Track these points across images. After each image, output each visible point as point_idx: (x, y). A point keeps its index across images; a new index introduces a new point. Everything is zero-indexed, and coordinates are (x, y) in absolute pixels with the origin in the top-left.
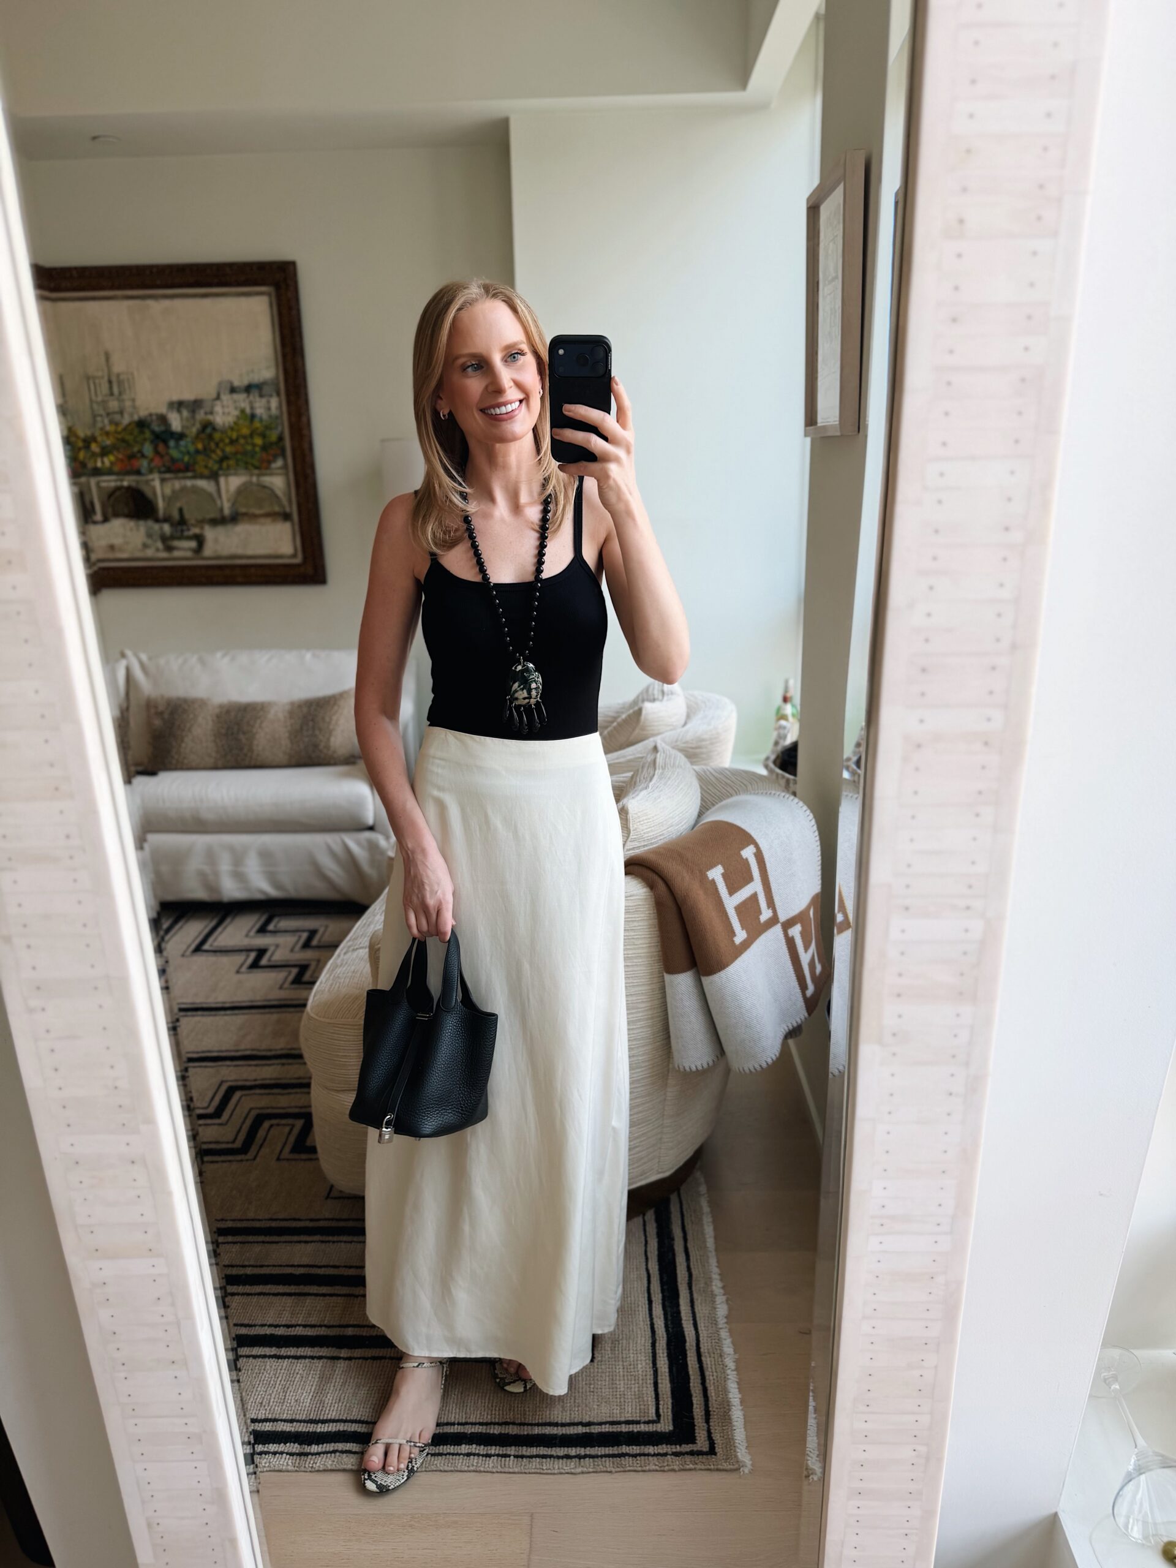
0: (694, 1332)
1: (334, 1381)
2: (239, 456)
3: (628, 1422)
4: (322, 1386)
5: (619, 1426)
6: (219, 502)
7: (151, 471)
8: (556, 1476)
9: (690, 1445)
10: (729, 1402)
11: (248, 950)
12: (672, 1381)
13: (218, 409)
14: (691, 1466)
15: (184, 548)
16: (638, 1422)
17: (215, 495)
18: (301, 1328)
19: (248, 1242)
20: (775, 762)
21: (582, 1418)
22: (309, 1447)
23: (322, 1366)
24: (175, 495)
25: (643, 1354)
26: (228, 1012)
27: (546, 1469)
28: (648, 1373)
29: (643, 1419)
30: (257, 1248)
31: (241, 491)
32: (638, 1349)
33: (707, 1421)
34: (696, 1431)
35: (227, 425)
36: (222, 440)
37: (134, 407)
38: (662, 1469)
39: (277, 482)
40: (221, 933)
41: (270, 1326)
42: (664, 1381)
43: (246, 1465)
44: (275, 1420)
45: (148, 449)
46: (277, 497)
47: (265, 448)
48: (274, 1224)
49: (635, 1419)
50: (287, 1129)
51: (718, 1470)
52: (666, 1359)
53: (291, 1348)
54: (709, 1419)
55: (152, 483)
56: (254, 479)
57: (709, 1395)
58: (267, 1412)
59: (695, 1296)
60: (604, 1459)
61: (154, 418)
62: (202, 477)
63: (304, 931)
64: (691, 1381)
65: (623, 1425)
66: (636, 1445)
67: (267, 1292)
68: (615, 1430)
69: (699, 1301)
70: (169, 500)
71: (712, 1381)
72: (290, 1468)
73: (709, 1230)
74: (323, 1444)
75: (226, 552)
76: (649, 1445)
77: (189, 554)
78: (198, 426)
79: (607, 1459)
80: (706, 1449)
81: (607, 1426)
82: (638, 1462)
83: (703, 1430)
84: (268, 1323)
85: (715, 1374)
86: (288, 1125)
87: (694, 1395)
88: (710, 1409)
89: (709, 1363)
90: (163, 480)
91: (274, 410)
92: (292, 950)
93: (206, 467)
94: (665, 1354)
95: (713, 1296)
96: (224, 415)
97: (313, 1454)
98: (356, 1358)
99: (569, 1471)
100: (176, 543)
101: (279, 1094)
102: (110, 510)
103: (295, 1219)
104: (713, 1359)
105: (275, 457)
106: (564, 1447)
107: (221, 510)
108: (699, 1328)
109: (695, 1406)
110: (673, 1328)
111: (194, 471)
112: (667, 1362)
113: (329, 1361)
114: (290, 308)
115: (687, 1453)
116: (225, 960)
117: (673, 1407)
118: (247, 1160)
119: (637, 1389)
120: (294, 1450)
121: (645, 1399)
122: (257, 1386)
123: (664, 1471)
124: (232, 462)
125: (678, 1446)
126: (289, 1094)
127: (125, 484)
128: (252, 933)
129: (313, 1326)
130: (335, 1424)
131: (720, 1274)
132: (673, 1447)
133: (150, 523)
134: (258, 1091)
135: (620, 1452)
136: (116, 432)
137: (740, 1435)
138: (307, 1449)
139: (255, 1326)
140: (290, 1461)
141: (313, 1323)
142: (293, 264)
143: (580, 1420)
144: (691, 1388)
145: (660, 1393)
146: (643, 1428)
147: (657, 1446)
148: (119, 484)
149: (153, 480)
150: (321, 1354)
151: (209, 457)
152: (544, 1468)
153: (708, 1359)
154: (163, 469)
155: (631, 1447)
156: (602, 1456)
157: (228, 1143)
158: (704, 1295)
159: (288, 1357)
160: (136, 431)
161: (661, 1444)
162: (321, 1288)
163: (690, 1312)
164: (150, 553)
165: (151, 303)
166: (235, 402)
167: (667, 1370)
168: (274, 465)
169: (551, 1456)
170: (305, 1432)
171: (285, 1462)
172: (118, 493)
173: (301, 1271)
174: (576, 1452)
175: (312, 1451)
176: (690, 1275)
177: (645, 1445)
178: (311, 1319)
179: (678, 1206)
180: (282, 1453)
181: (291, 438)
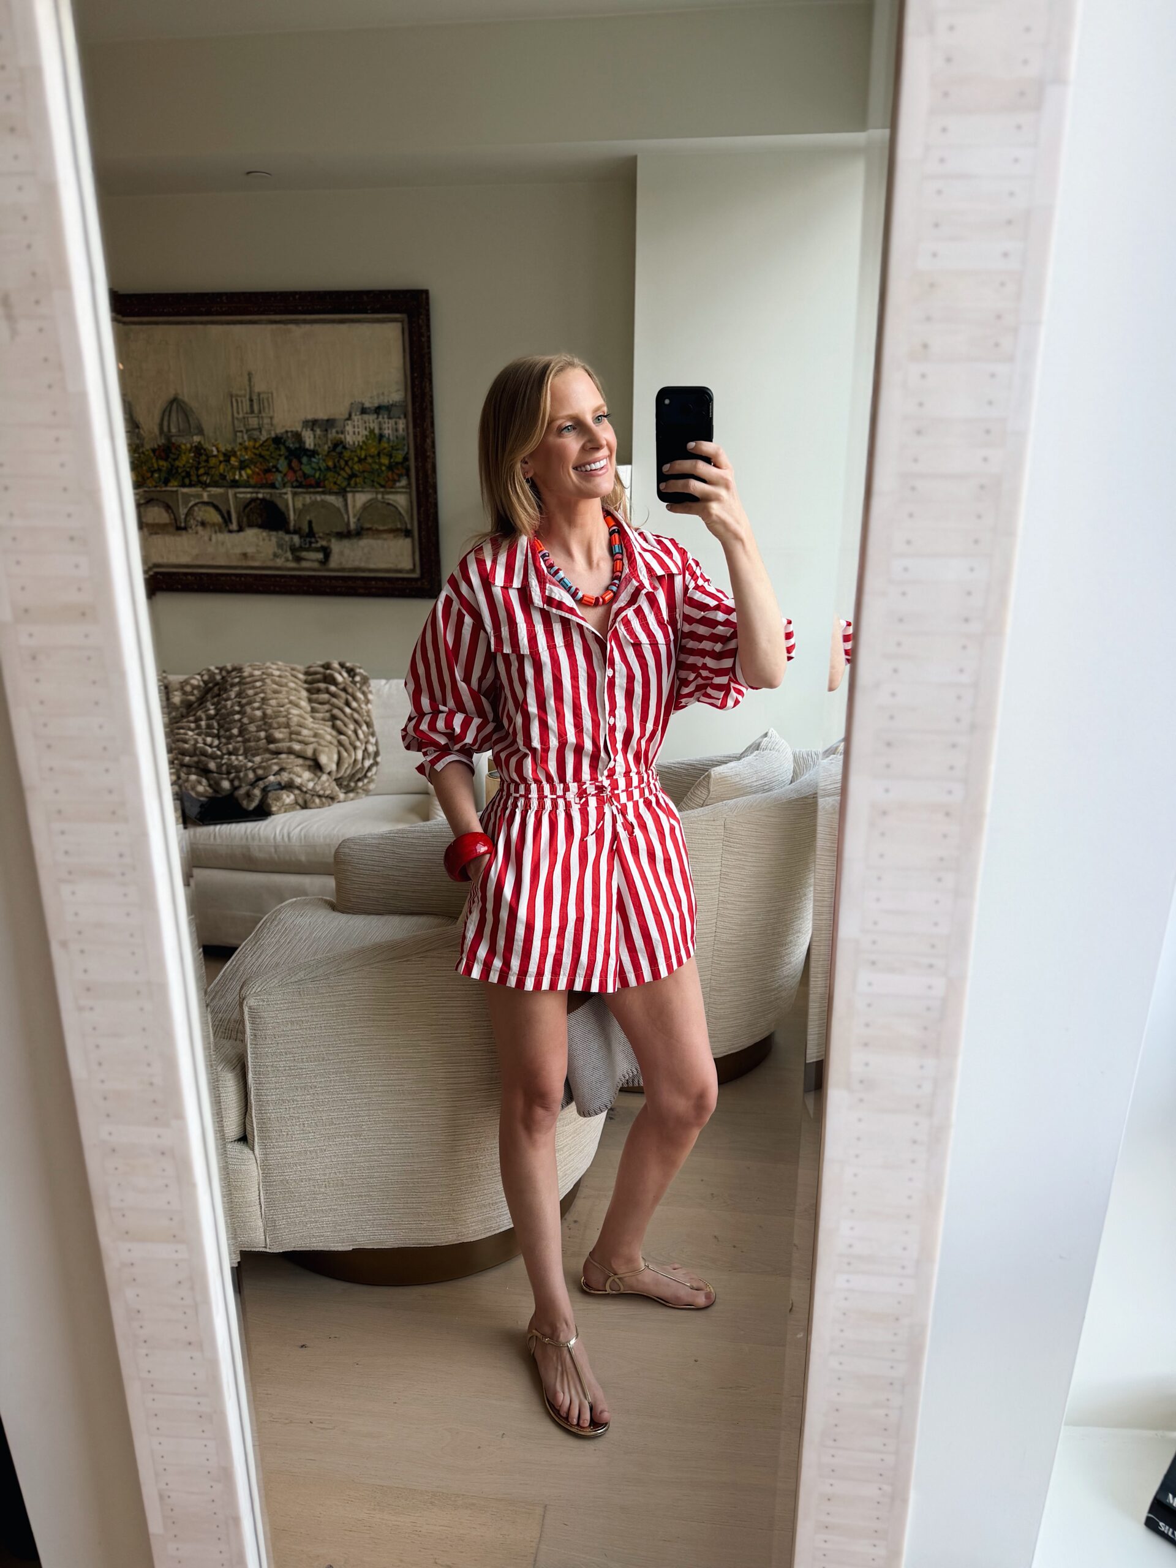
6: (345, 517)
7: (284, 486)
13: (349, 428)
15: (312, 559)
17: (342, 509)
24: (306, 508)
31: (365, 507)
35: (356, 443)
36: (351, 458)
37: (272, 425)
39: (401, 500)
45: (282, 465)
46: (400, 513)
47: (390, 468)
55: (286, 497)
56: (380, 496)
61: (289, 434)
62: (331, 493)
70: (300, 513)
75: (349, 565)
77: (316, 565)
78: (329, 444)
90: (295, 494)
91: (401, 432)
93: (335, 483)
96: (354, 434)
100: (304, 554)
102: (245, 521)
105: (400, 476)
107: (348, 524)
111: (324, 487)
114: (421, 337)
124: (359, 480)
127: (260, 496)
133: (281, 534)
136: (254, 447)
142: (426, 292)
148: (254, 495)
149: (286, 493)
154: (295, 484)
160: (273, 446)
164: (279, 562)
165: (292, 327)
166: (365, 422)
168: (398, 484)
172: (253, 504)
181: (416, 459)
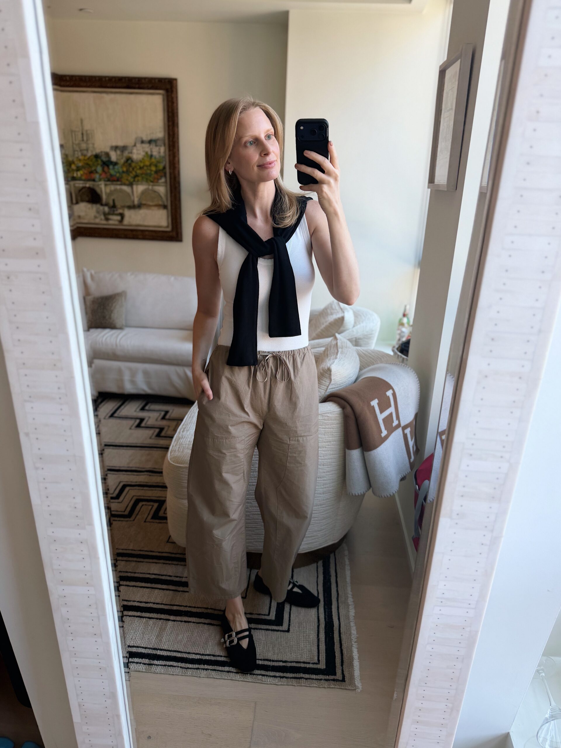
0: (338, 622)
1: (166, 631)
2: (143, 176)
3: (304, 663)
4: (160, 633)
5: (300, 664)
6: (132, 198)
7: (100, 180)
8: (269, 685)
9: (333, 676)
10: (353, 657)
11: (136, 418)
12: (326, 645)
13: (135, 151)
14: (333, 686)
15: (114, 219)
16: (309, 663)
17: (131, 193)
18: (152, 604)
19: (129, 561)
20: (397, 349)
21: (282, 659)
22: (153, 661)
23: (161, 623)
24: (111, 193)
25: (313, 631)
26: (125, 448)
27: (264, 681)
28: (315, 640)
29: (311, 662)
30: (133, 564)
31: (143, 193)
32: (311, 628)
33: (342, 665)
34: (337, 670)
35: (138, 159)
36: (136, 167)
37: (94, 148)
38: (319, 686)
39: (162, 189)
40: (123, 409)
41: (138, 602)
42: (322, 645)
43: (124, 667)
44: (137, 647)
45: (99, 169)
46: (161, 197)
47: (156, 172)
48: (141, 553)
49: (307, 661)
50: (150, 507)
51: (346, 689)
52: (324, 634)
53: (147, 613)
54: (343, 664)
55: (101, 186)
56: (150, 187)
57: (343, 653)
58: (135, 643)
59: (340, 605)
60: (292, 679)
61: (103, 153)
62: (125, 184)
63: (162, 411)
64: (335, 646)
65: (302, 664)
66: (308, 674)
67: (137, 585)
68: (298, 666)
69: (342, 607)
70: (109, 195)
71: (345, 647)
72: (144, 670)
73: (348, 573)
74: (160, 661)
75: (134, 223)
76: (314, 674)
77: (117, 223)
78: (124, 159)
79: (294, 679)
80: (341, 678)
81: (294, 663)
82: (308, 682)
83: (340, 669)
84: (137, 601)
85: (347, 643)
86: (150, 505)
87: (336, 652)
88: (344, 660)
89: (344, 637)
90: (106, 185)
91: (162, 154)
92: (157, 420)
93: (127, 180)
94: (324, 632)
95: (348, 605)
96: (138, 154)
97: (155, 665)
98: (177, 621)
99: (275, 683)
100: (111, 217)
101: (147, 490)
102: (79, 198)
103: (151, 551)
104: (346, 636)
105: (161, 177)
106: (273, 671)
107: (133, 202)
108: (341, 621)
109: (336, 657)
110: (328, 619)
111: (121, 181)
112: (324, 635)
113: (165, 621)
114: (173, 103)
115: (332, 680)
116: (125, 422)
117: (326, 657)
118: (130, 521)
119: (309, 647)
120: (146, 662)
121: (313, 652)
122: (130, 630)
123: (320, 687)
124: (140, 178)
125: (327, 676)
126: (152, 490)
127: (87, 185)
128: (138, 410)
129: (157, 604)
130: (166, 652)
131: (352, 595)
132: (325, 676)
133: (98, 206)
134: (137, 488)
135: (300, 677)
136: (84, 160)
137: (357, 673)
138: (152, 662)
139: (130, 601)
140: (144, 667)
141: (158, 602)
142: (176, 80)
143: (281, 660)
144: (335, 649)
145: (320, 650)
146: (311, 666)
147: (317, 675)
148: (84, 185)
149: (101, 184)
150: (161, 617)
151: (129, 175)
152: (263, 680)
153: (344, 636)
154: (106, 179)
155: (305, 675)
156: (291, 678)
157: (121, 512)
158: (344, 604)
159: (146, 618)
160: (94, 160)
161: (320, 674)
162: (163, 586)
163: (337, 612)
164: (97, 221)
165: (104, 95)
166: (143, 148)
167: (324, 639)
168: (160, 181)
169: (267, 676)
170: (151, 654)
171: (141, 667)
172: (84, 190)
173: (153, 576)
174: (279, 675)
175: (155, 663)
176: (338, 594)
177: (312, 674)
178: (157, 600)
179: (334, 560)
180: (140, 663)
181: (170, 168)
